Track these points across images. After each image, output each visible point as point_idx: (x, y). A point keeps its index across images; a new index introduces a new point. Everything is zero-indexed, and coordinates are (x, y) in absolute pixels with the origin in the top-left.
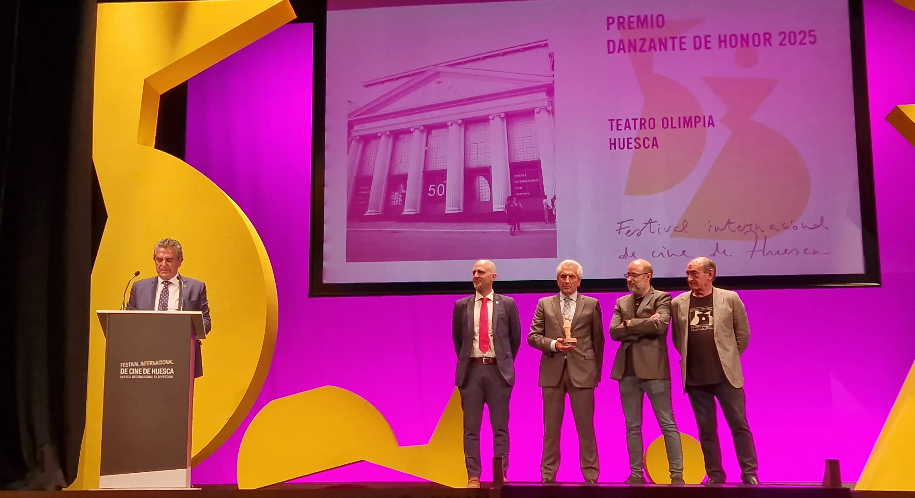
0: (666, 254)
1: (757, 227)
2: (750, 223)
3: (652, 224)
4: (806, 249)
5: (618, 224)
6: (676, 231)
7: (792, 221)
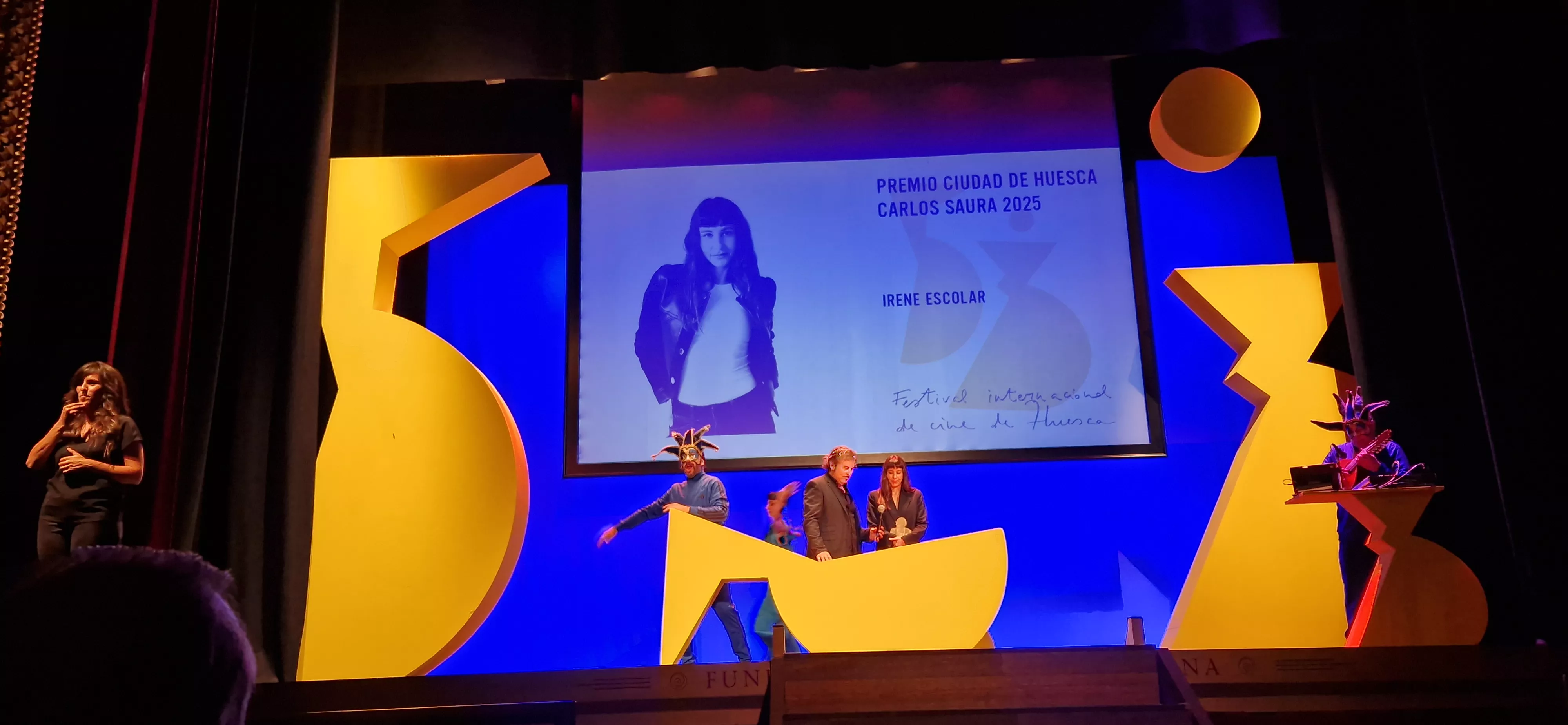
0: (945, 426)
1: (1039, 395)
2: (1031, 393)
3: (930, 394)
4: (1090, 419)
5: (894, 394)
6: (955, 401)
7: (1074, 390)
